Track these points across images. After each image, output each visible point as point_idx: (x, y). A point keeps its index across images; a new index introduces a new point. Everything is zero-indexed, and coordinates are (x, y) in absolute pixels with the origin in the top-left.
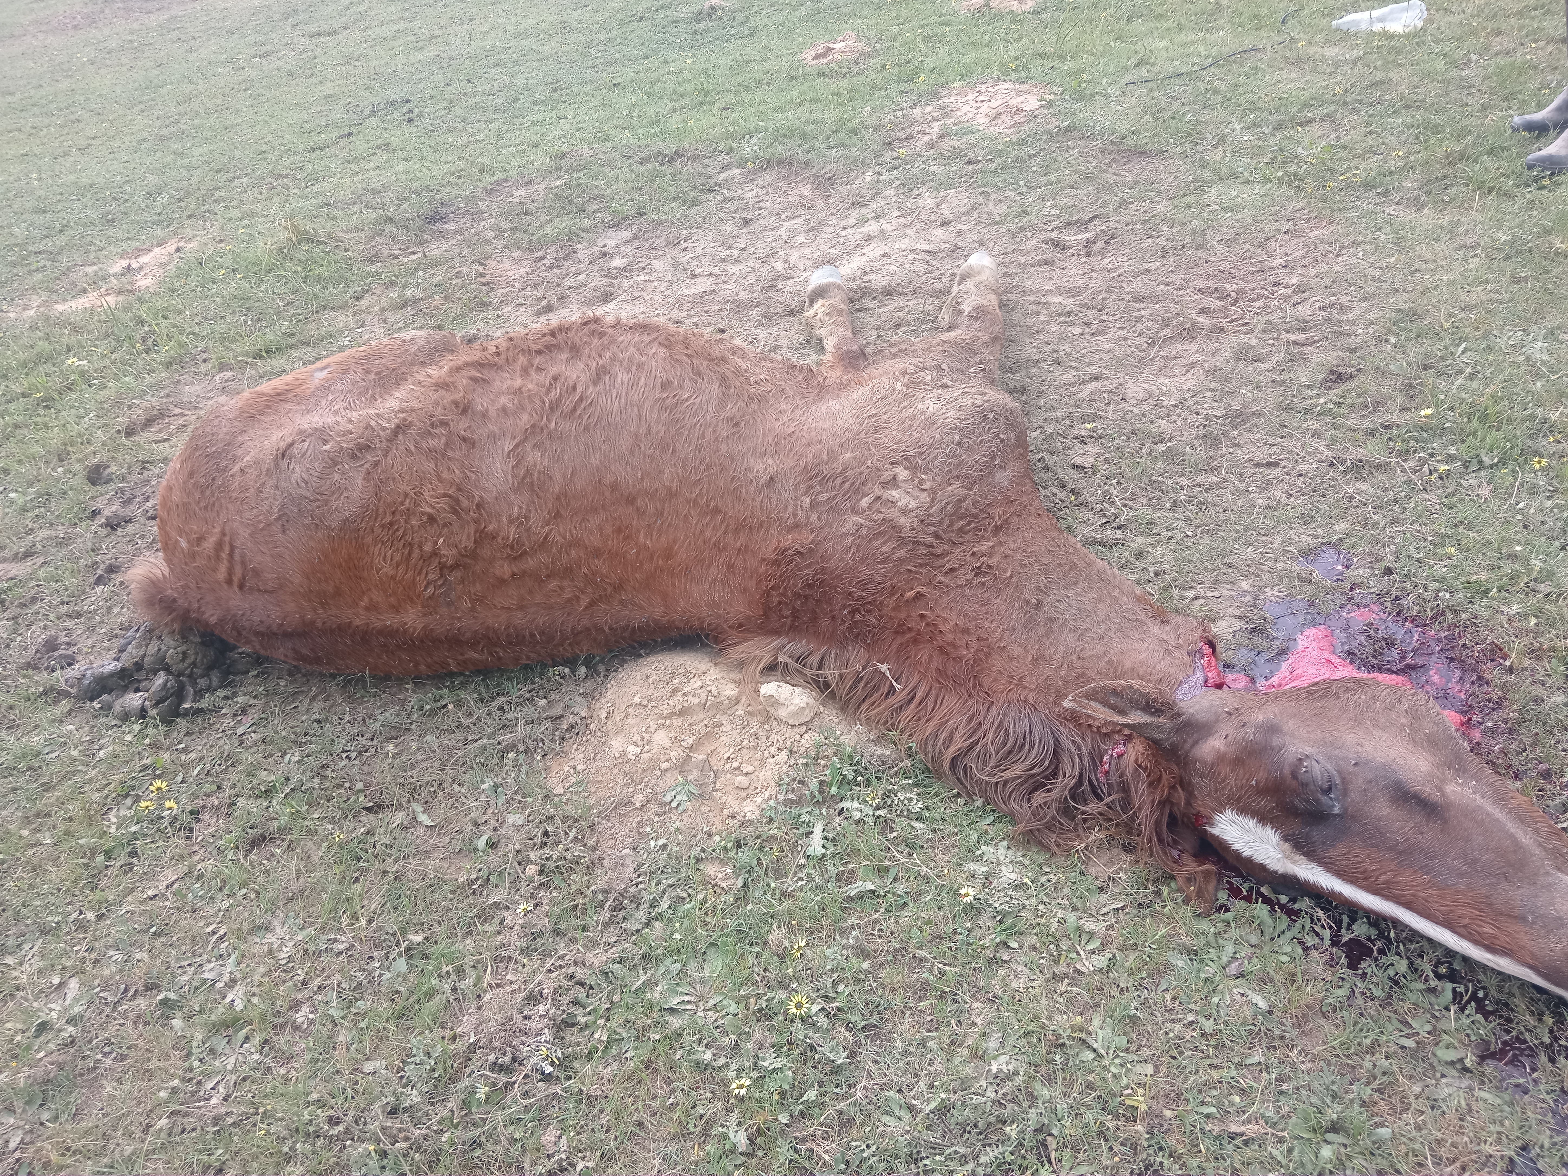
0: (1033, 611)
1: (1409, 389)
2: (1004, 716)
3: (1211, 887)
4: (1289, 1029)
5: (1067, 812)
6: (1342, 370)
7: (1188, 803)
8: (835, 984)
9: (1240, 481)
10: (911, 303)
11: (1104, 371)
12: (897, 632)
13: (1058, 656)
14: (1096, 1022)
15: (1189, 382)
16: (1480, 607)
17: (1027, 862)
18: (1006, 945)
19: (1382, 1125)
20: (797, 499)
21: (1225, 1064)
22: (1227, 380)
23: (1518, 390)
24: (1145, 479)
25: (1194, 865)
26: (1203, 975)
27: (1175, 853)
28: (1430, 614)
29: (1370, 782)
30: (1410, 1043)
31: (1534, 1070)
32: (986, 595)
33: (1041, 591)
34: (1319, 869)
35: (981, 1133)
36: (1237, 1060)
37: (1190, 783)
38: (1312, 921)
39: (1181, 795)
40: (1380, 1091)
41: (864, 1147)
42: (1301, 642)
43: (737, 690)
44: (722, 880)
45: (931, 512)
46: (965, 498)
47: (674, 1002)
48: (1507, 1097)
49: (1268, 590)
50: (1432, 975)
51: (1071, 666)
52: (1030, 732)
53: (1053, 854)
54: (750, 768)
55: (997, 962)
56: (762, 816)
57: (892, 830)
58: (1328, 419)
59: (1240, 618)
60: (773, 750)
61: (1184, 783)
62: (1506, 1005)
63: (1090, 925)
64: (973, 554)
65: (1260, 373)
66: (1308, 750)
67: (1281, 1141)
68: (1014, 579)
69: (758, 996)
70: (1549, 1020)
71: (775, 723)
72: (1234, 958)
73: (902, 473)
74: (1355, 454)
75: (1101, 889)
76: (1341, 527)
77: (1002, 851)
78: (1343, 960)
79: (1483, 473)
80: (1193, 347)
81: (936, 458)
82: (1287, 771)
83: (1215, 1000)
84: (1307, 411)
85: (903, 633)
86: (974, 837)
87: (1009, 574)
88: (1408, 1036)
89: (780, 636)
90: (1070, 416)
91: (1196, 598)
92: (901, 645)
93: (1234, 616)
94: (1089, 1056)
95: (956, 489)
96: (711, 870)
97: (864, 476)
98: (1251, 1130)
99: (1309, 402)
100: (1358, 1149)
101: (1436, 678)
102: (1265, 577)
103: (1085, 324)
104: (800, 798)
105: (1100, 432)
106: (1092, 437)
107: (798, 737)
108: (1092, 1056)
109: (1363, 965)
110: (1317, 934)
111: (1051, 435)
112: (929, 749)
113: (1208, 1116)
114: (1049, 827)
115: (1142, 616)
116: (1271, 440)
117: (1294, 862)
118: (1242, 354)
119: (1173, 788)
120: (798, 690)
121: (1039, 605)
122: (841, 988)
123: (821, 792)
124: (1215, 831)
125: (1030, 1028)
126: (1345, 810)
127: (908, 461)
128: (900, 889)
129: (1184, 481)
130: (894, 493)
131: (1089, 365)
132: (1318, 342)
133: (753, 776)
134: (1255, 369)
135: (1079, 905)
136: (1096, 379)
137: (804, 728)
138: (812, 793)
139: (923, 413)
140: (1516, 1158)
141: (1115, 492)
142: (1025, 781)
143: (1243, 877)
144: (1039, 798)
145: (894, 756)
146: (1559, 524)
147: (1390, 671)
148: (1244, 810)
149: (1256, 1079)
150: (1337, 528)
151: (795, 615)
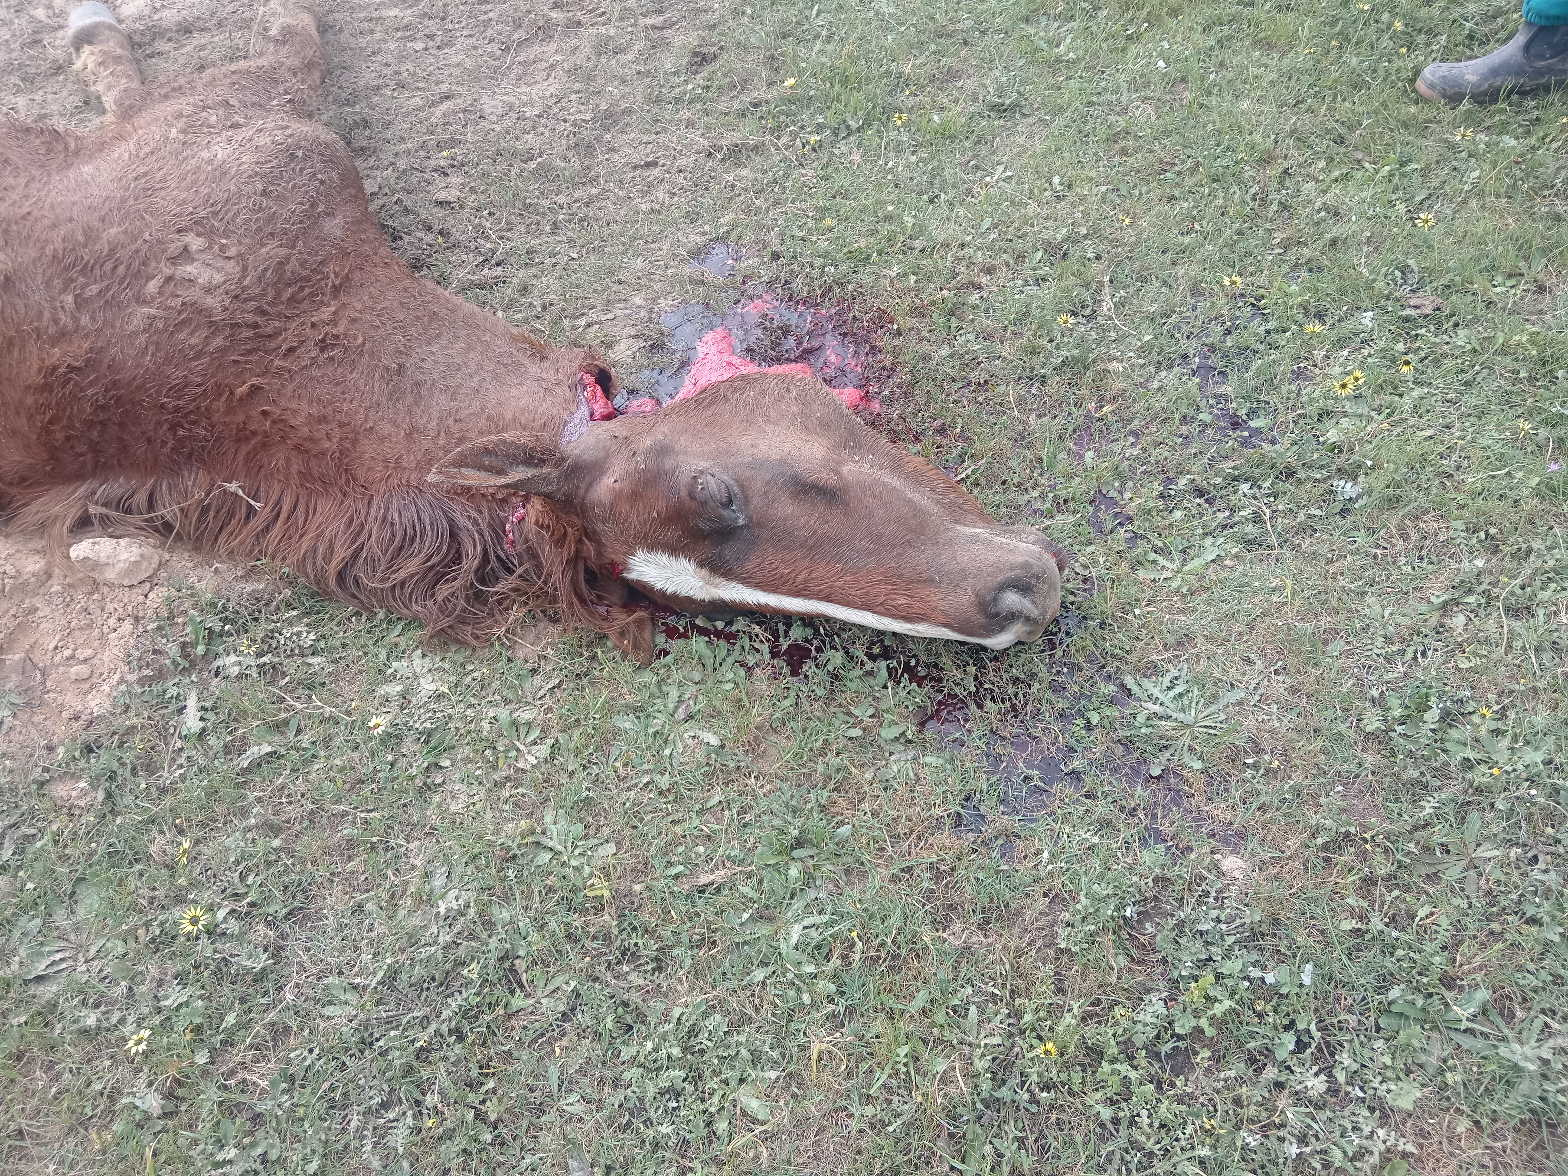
0: (395, 378)
1: (772, 61)
2: (387, 509)
3: (647, 634)
4: (742, 758)
5: (479, 597)
6: (704, 50)
7: (599, 554)
8: (243, 877)
9: (621, 188)
10: (216, 39)
11: (454, 88)
12: (239, 440)
13: (433, 424)
14: (549, 818)
15: (553, 88)
16: (865, 277)
17: (447, 666)
18: (438, 766)
19: (841, 823)
20: (53, 299)
21: (687, 816)
22: (590, 78)
23: (872, 46)
24: (519, 204)
25: (624, 616)
26: (651, 731)
27: (602, 610)
28: (819, 292)
29: (769, 483)
30: (856, 732)
31: (966, 721)
32: (339, 371)
33: (401, 352)
34: (740, 586)
35: (441, 985)
36: (697, 807)
37: (595, 531)
38: (751, 638)
39: (589, 547)
40: (835, 789)
41: (306, 1053)
42: (701, 349)
43: (43, 562)
44: (79, 798)
45: (245, 283)
46: (287, 259)
47: (40, 968)
48: (947, 755)
49: (661, 301)
50: (865, 659)
51: (448, 433)
52: (419, 519)
53: (474, 649)
54: (88, 653)
55: (429, 788)
56: (114, 707)
57: (284, 674)
58: (699, 106)
59: (637, 337)
60: (112, 622)
61: (588, 534)
62: (936, 666)
63: (525, 715)
64: (313, 325)
65: (623, 67)
66: (703, 465)
67: (750, 875)
68: (368, 346)
69: (147, 925)
70: (972, 669)
71: (106, 590)
72: (680, 702)
73: (196, 243)
74: (732, 138)
75: (534, 671)
76: (727, 218)
77: (417, 662)
78: (786, 670)
79: (852, 138)
80: (552, 47)
81: (236, 215)
82: (684, 493)
83: (667, 752)
84: (678, 100)
85: (247, 439)
86: (383, 656)
87: (360, 340)
88: (854, 726)
89: (85, 480)
90: (423, 146)
91: (589, 325)
92: (248, 454)
93: (631, 336)
94: (547, 856)
95: (272, 250)
96: (61, 790)
97: (142, 253)
98: (720, 875)
99: (677, 90)
100: (823, 856)
101: (833, 358)
102: (657, 287)
103: (427, 36)
104: (160, 671)
105: (459, 158)
106: (453, 166)
107: (141, 598)
108: (548, 856)
109: (805, 668)
110: (758, 651)
111: (404, 172)
112: (309, 569)
113: (677, 877)
114: (463, 621)
115: (520, 357)
116: (646, 138)
117: (716, 586)
118: (603, 47)
119: (580, 541)
120: (123, 542)
121: (401, 370)
122: (250, 879)
123: (186, 656)
124: (632, 576)
125: (476, 851)
126: (750, 518)
127: (199, 225)
128: (306, 739)
129: (562, 199)
130: (189, 268)
131: (438, 83)
132: (676, 23)
133: (95, 661)
134: (618, 61)
135: (511, 696)
136: (447, 98)
137: (147, 586)
138: (174, 661)
139: (209, 162)
140: (962, 811)
141: (488, 225)
142: (425, 576)
143: (677, 614)
144: (443, 591)
145: (270, 588)
146: (925, 177)
147: (789, 360)
148: (653, 547)
149: (719, 821)
150: (722, 220)
151: (95, 448)
